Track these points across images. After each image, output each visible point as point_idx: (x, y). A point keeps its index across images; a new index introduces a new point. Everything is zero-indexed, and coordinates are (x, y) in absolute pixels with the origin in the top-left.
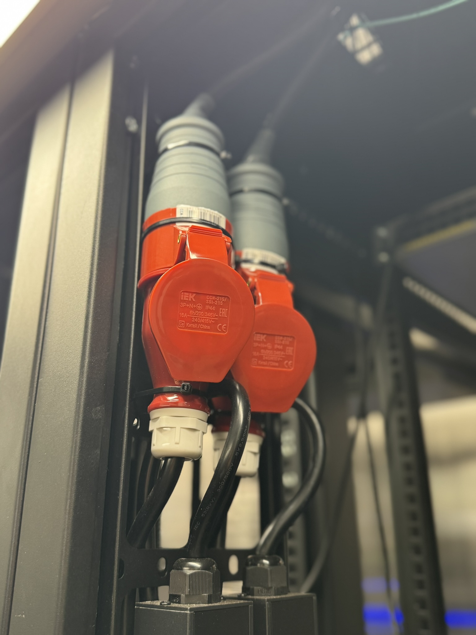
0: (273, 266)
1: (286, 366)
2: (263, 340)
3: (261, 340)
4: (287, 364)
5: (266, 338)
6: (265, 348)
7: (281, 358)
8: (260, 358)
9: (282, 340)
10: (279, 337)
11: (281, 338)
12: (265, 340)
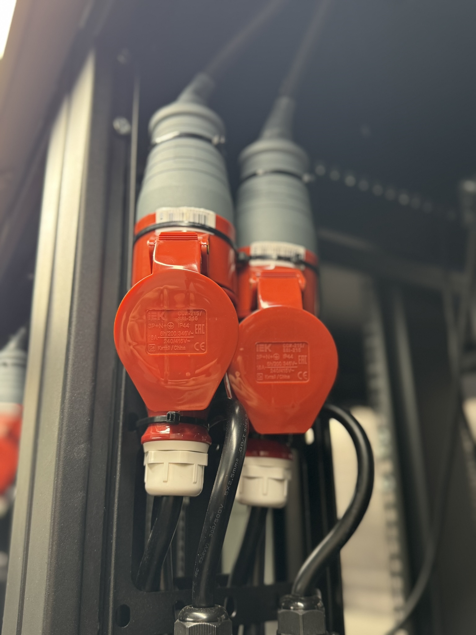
0: (287, 259)
1: (301, 378)
2: (268, 350)
3: (266, 351)
4: (301, 375)
5: (270, 348)
6: (272, 360)
7: (293, 369)
8: (267, 372)
9: (291, 348)
10: (287, 344)
11: (291, 345)
12: (270, 351)
